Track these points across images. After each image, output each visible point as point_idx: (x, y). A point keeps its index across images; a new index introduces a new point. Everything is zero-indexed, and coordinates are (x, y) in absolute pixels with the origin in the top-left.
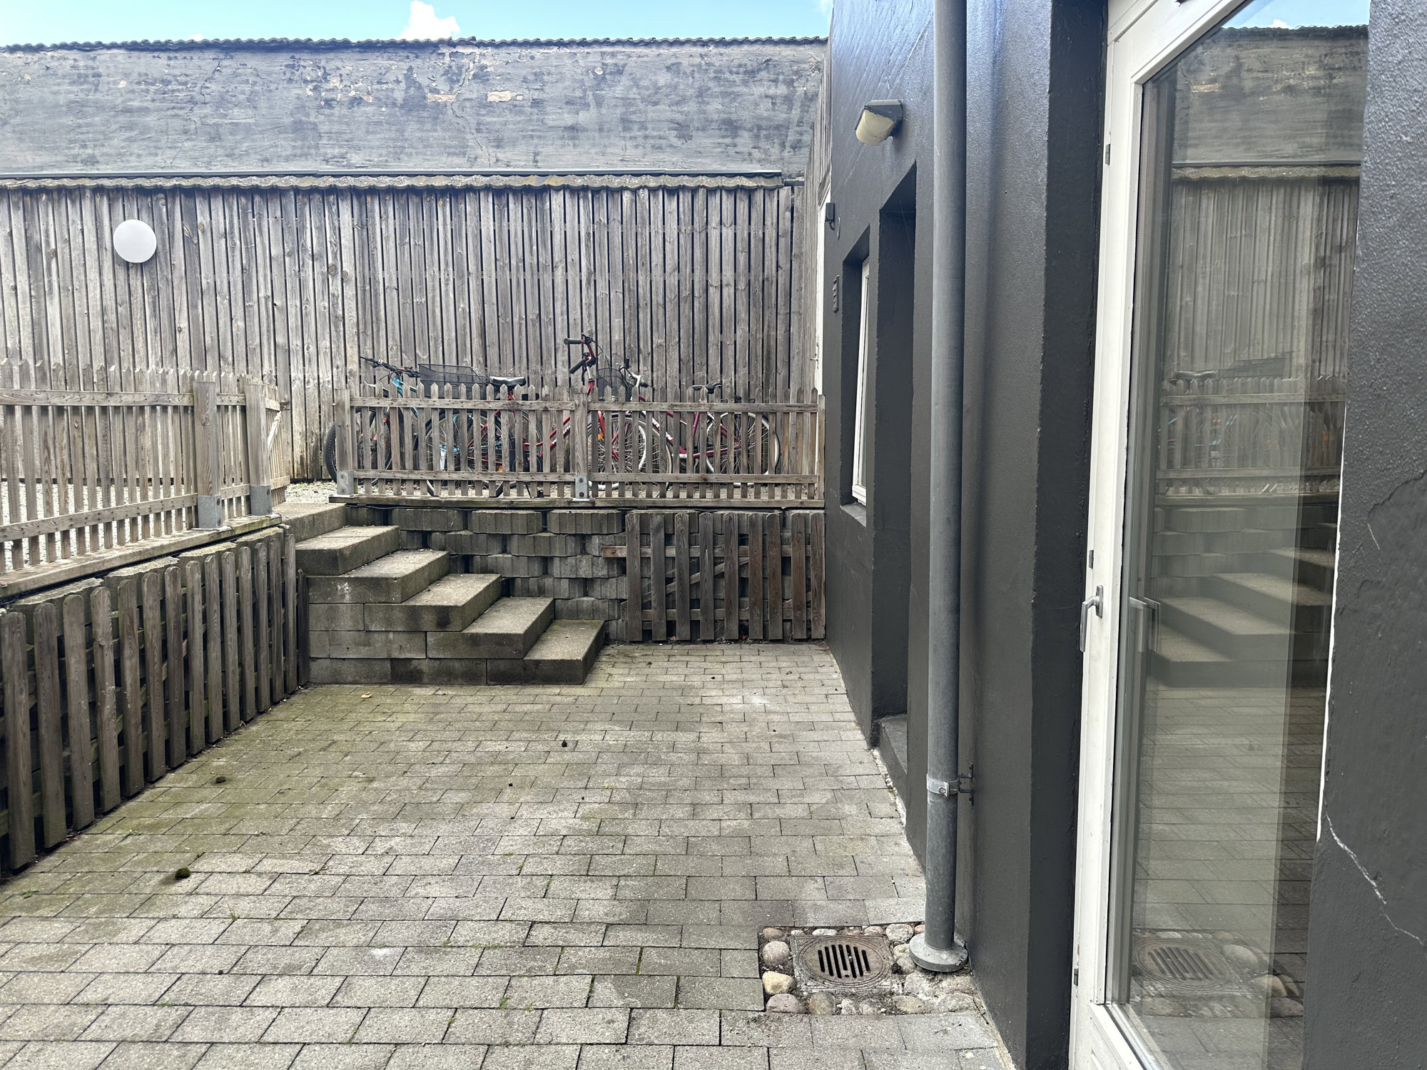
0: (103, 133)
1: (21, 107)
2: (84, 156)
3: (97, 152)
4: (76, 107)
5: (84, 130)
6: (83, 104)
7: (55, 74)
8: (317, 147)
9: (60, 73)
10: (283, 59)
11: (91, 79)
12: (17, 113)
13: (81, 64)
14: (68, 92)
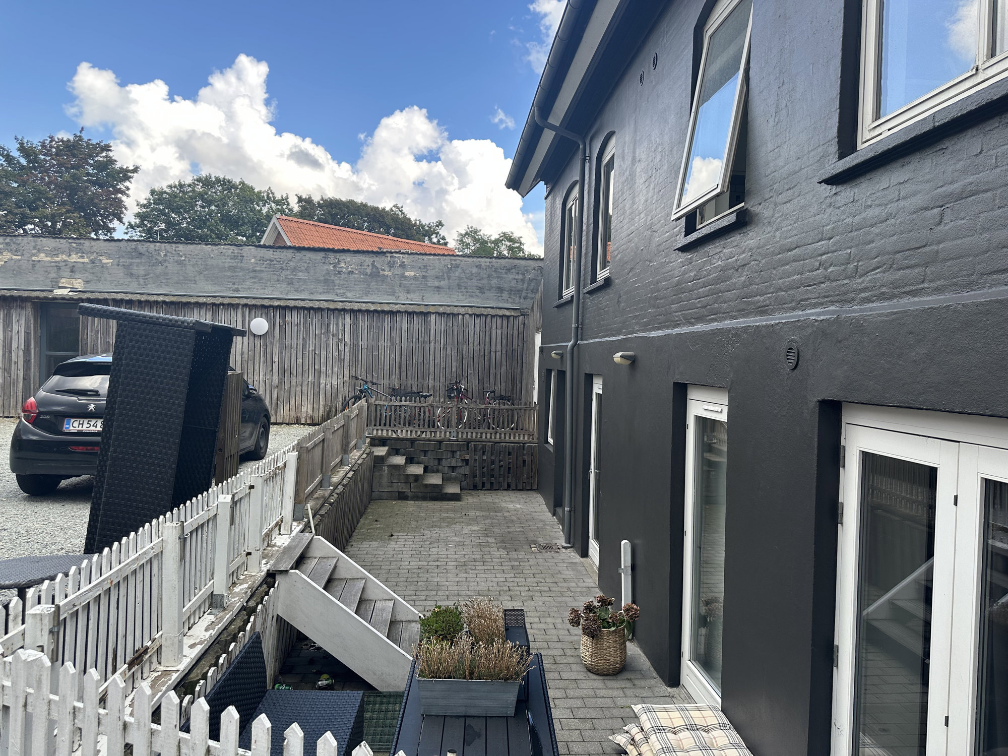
0: (243, 279)
1: (208, 267)
2: (234, 288)
3: (240, 287)
4: (232, 269)
5: (235, 278)
6: (235, 267)
7: (224, 255)
8: (333, 289)
9: (227, 254)
10: (322, 254)
11: (239, 258)
12: (207, 269)
13: (236, 251)
14: (228, 262)
